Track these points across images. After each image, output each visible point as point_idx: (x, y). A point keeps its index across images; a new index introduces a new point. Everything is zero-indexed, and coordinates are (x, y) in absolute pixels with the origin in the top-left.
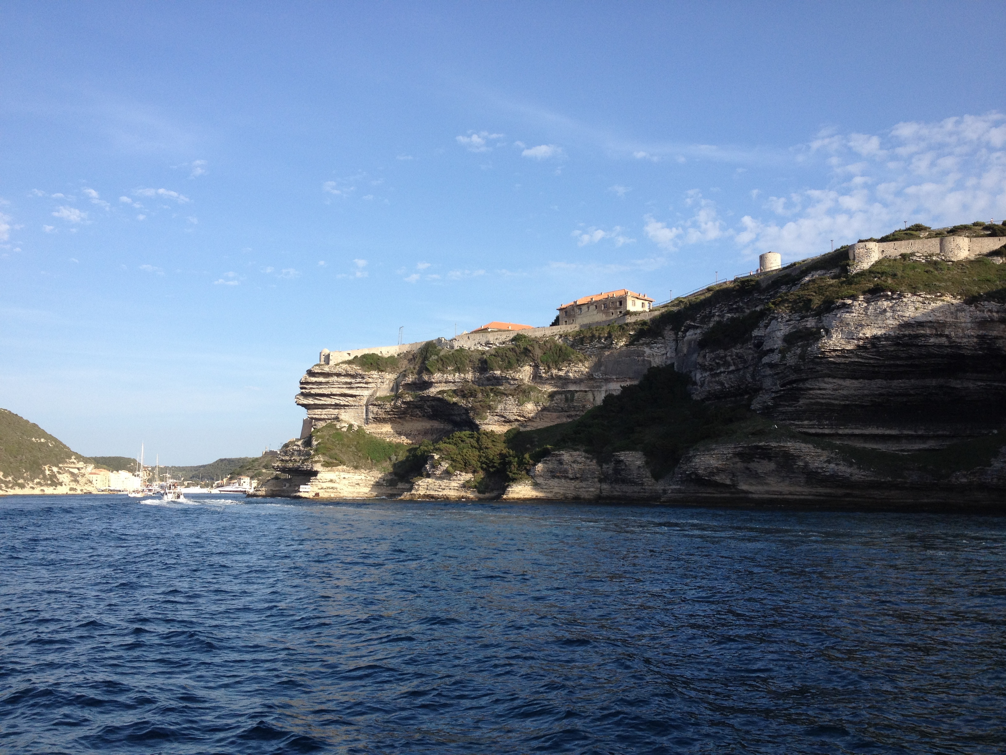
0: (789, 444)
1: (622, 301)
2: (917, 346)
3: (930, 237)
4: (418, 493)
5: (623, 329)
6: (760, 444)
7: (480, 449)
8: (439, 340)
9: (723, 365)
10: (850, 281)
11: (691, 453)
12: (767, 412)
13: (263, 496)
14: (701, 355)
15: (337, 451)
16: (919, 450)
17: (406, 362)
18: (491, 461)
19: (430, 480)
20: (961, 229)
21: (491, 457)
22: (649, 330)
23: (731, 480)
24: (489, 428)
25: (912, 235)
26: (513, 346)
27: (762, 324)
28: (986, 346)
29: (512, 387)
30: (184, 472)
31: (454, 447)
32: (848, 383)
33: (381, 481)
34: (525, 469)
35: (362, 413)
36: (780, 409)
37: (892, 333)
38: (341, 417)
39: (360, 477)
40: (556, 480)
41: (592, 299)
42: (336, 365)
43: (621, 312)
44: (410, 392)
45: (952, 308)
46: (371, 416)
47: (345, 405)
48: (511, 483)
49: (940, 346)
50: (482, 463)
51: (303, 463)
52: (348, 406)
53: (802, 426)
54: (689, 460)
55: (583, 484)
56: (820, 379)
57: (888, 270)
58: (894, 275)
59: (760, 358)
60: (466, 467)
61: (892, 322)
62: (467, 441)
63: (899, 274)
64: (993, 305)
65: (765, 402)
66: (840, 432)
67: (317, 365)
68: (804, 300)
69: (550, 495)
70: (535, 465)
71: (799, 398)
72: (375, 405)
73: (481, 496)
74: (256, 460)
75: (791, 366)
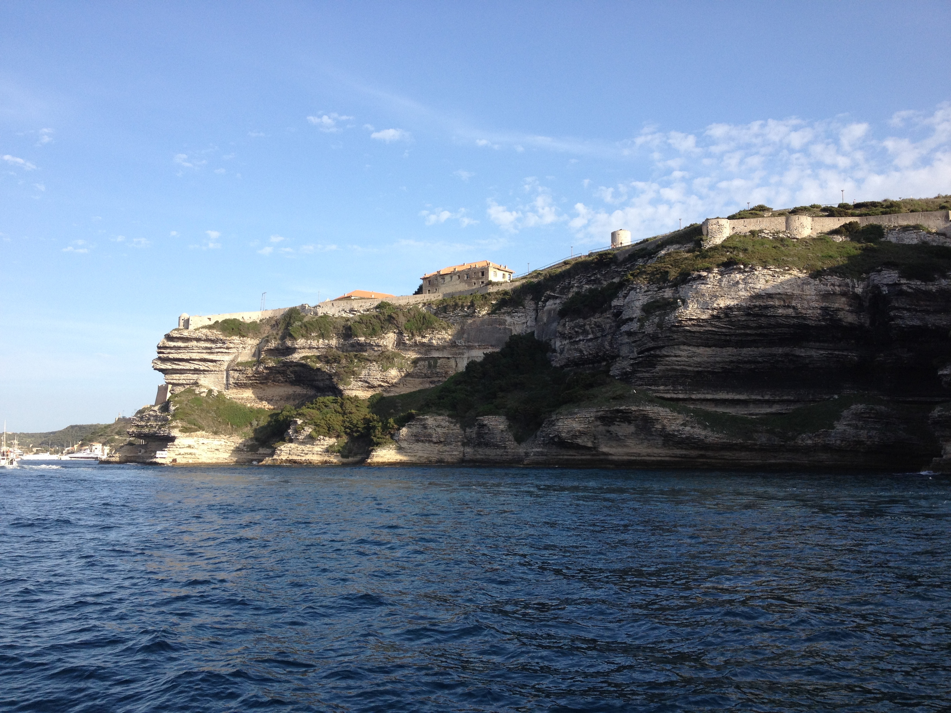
0: (648, 408)
1: (484, 272)
2: (767, 316)
3: (773, 215)
4: (280, 458)
5: (486, 298)
6: (621, 408)
7: (344, 414)
8: (303, 307)
9: (582, 333)
10: (704, 255)
11: (554, 417)
12: (626, 377)
13: (116, 462)
14: (561, 324)
15: (196, 417)
16: (767, 414)
17: (268, 328)
18: (355, 426)
19: (292, 445)
20: (802, 210)
21: (355, 422)
22: (511, 300)
23: (593, 442)
24: (353, 393)
25: (756, 214)
26: (377, 314)
27: (621, 294)
28: (828, 317)
29: (376, 354)
30: (33, 439)
31: (318, 412)
32: (701, 350)
33: (242, 446)
34: (390, 433)
35: (223, 378)
36: (638, 375)
37: (744, 304)
38: (201, 382)
39: (219, 443)
40: (420, 444)
41: (455, 269)
42: (196, 330)
43: (483, 282)
44: (273, 358)
45: (799, 281)
46: (231, 381)
47: (204, 371)
48: (375, 448)
49: (787, 317)
50: (346, 428)
51: (160, 428)
52: (207, 371)
53: (658, 391)
54: (552, 423)
55: (447, 448)
56: (676, 347)
57: (739, 245)
58: (745, 250)
59: (618, 327)
60: (329, 431)
61: (743, 294)
62: (332, 407)
63: (750, 248)
64: (835, 279)
65: (624, 368)
66: (694, 397)
67: (175, 330)
68: (661, 272)
69: (413, 459)
70: (399, 429)
71: (655, 364)
72: (236, 370)
73: (345, 460)
74: (109, 426)
75: (649, 334)
